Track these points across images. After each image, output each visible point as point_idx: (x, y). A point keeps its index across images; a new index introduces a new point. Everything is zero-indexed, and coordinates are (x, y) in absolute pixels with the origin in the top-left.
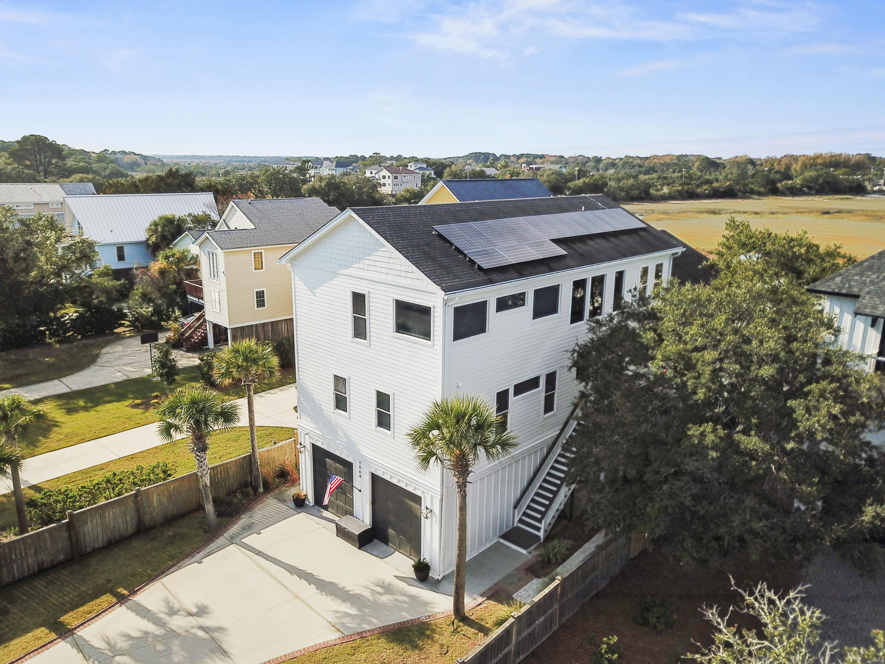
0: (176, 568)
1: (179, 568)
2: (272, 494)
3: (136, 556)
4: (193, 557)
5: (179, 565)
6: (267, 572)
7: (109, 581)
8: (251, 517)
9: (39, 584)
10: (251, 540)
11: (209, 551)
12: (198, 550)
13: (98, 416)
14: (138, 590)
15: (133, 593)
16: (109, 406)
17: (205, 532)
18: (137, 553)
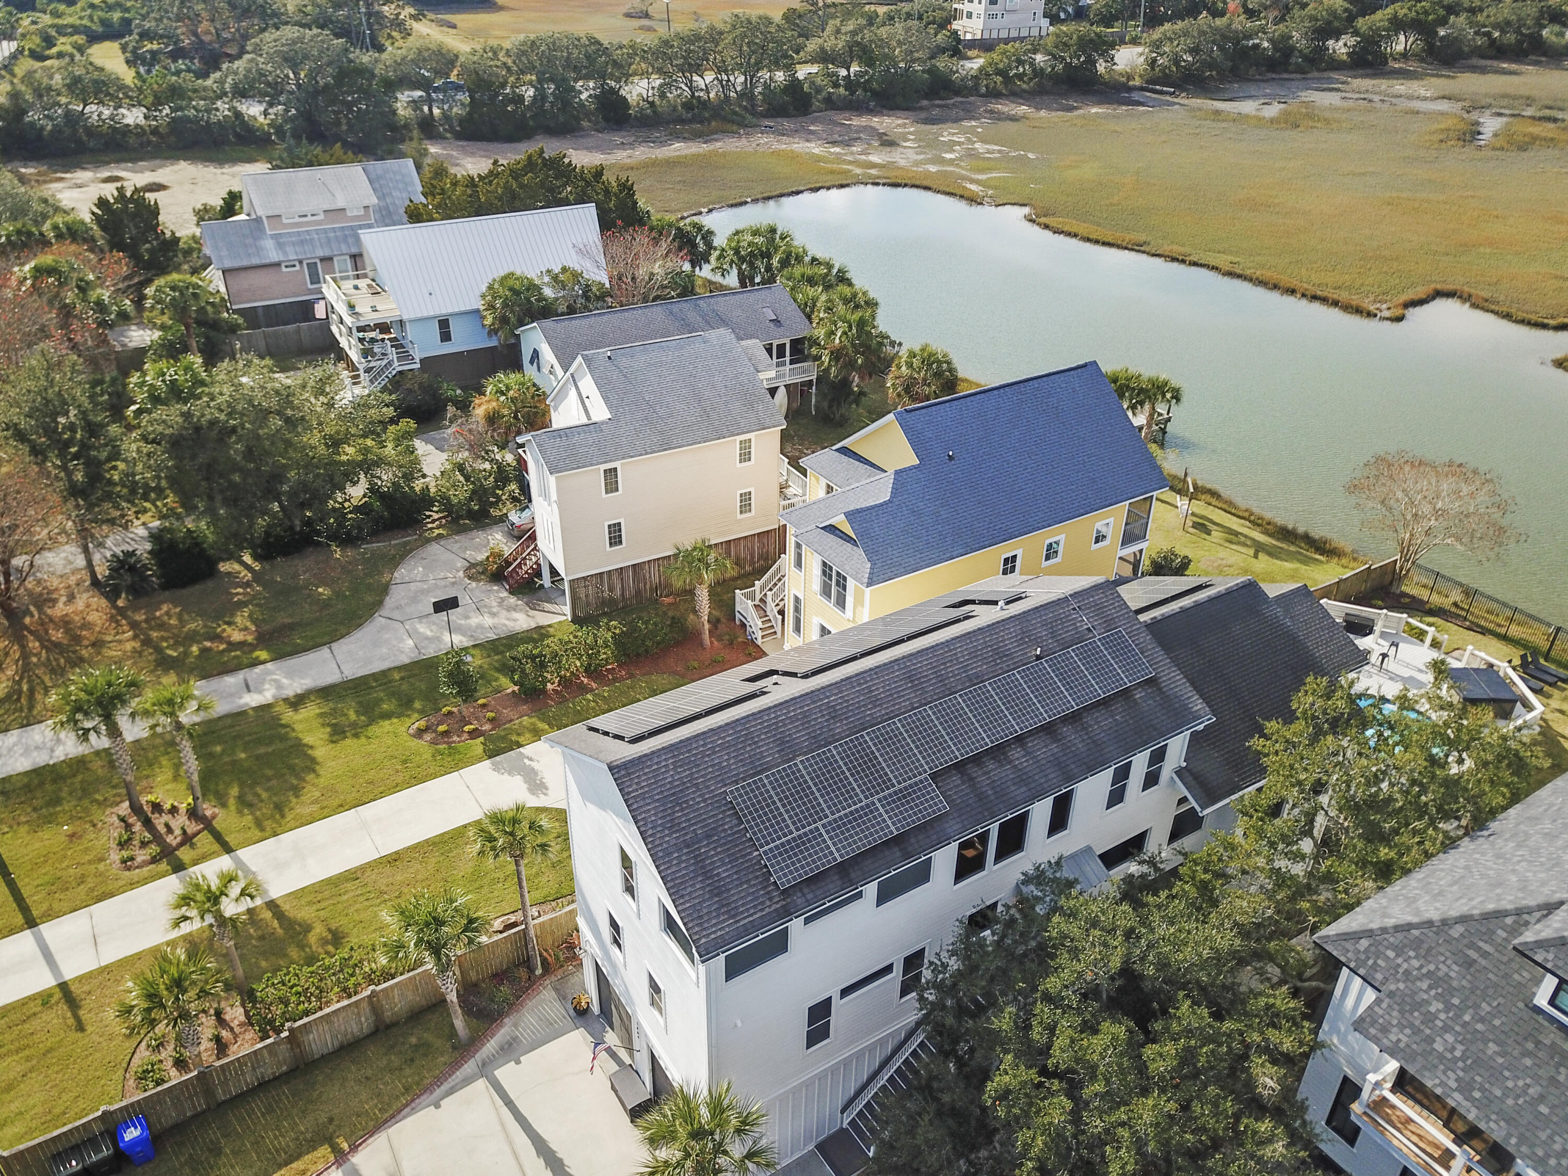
0: (407, 1110)
1: (414, 1111)
2: (553, 978)
3: (367, 1078)
4: (432, 1093)
5: (413, 1105)
6: (511, 1143)
7: (331, 1120)
8: (516, 1025)
9: (258, 1105)
10: (505, 1073)
11: (452, 1084)
12: (439, 1081)
13: (369, 748)
14: (360, 1144)
15: (354, 1148)
16: (386, 724)
17: (454, 1048)
18: (369, 1072)
